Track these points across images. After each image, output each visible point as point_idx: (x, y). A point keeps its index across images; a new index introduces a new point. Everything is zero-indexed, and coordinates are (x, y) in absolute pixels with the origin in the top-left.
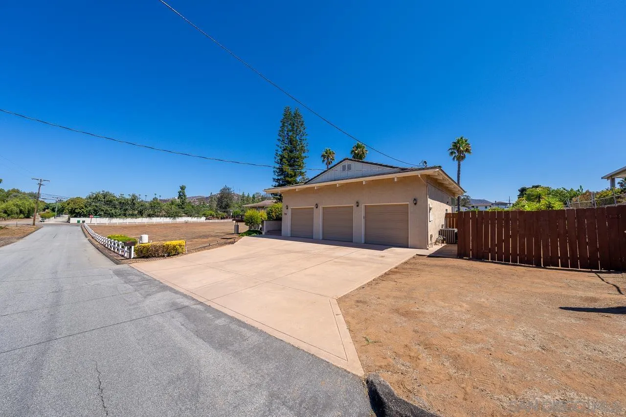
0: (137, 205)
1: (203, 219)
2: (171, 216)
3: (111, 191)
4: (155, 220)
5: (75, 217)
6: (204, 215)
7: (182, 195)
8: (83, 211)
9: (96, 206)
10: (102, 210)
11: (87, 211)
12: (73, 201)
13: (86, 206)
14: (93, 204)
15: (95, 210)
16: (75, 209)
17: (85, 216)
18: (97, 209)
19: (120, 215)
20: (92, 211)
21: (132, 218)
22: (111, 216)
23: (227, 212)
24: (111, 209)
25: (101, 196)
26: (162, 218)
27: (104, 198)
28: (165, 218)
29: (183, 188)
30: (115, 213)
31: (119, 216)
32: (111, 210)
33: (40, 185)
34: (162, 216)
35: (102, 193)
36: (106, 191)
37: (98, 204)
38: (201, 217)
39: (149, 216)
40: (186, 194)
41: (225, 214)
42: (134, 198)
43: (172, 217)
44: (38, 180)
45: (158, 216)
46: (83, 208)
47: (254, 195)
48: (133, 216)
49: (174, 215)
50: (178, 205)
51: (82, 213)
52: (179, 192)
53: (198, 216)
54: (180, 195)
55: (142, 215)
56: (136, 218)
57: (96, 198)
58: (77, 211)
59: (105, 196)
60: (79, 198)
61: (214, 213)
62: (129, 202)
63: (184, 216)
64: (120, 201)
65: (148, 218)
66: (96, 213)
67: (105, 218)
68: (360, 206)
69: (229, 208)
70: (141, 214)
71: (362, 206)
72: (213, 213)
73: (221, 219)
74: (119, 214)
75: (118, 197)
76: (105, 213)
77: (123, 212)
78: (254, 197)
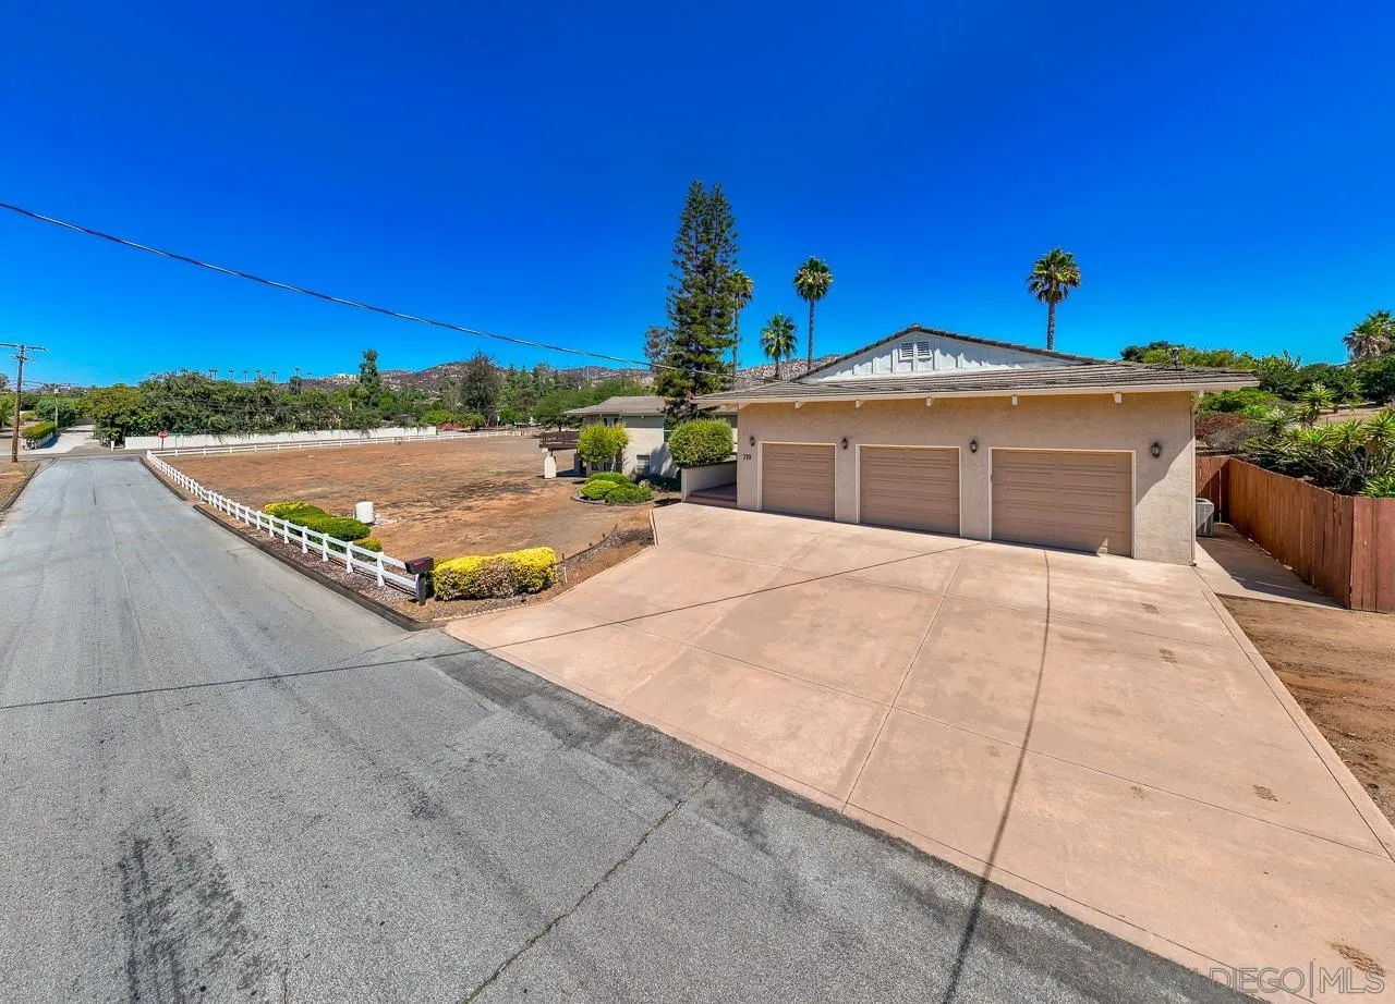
1: (432, 430)
2: (356, 425)
3: (204, 372)
4: (320, 437)
6: (430, 421)
7: (370, 375)
9: (170, 408)
11: (145, 420)
14: (161, 403)
15: (166, 418)
19: (228, 427)
20: (161, 421)
22: (212, 430)
24: (206, 412)
25: (179, 382)
26: (336, 432)
27: (188, 388)
28: (343, 432)
29: (369, 356)
30: (220, 423)
31: (227, 431)
32: (207, 417)
33: (23, 358)
34: (335, 427)
35: (179, 374)
36: (190, 371)
37: (173, 403)
38: (425, 427)
39: (303, 426)
40: (379, 371)
41: (480, 420)
42: (264, 388)
43: (359, 429)
44: (14, 347)
46: (135, 414)
47: (535, 370)
48: (266, 429)
49: (364, 425)
50: (362, 398)
52: (363, 368)
53: (418, 426)
54: (364, 375)
55: (284, 426)
56: (271, 433)
57: (167, 388)
59: (189, 382)
60: (121, 386)
63: (385, 426)
64: (227, 393)
65: (299, 433)
66: (171, 425)
68: (980, 451)
69: (490, 402)
70: (281, 423)
71: (987, 452)
72: (452, 416)
73: (472, 431)
74: (227, 424)
75: (222, 385)
76: (192, 425)
77: (236, 421)
78: (536, 374)
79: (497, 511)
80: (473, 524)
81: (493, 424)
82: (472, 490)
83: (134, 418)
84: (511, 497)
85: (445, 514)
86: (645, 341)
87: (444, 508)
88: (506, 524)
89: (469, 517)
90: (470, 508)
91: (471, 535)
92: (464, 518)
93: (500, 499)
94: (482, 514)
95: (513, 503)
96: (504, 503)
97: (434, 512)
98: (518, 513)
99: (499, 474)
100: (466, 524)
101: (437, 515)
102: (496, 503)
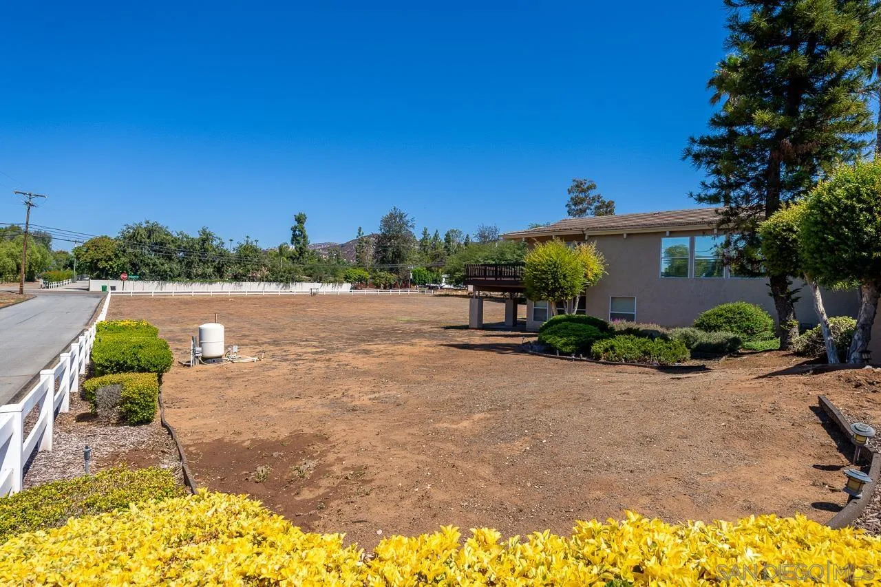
0: (211, 254)
1: (346, 288)
2: (279, 279)
3: (162, 223)
4: (248, 288)
5: (98, 277)
6: (347, 279)
7: (298, 235)
8: (111, 266)
9: (135, 255)
10: (148, 265)
11: (118, 265)
12: (95, 244)
13: (116, 255)
14: (130, 250)
15: (133, 265)
16: (98, 260)
17: (116, 276)
18: (136, 261)
19: (179, 275)
20: (128, 266)
21: (202, 283)
22: (164, 277)
23: (397, 271)
24: (162, 260)
25: (142, 232)
26: (262, 284)
27: (149, 237)
28: (267, 284)
29: (300, 220)
30: (171, 271)
31: (179, 278)
32: (162, 265)
33: (30, 205)
34: (261, 280)
35: (144, 225)
36: (151, 222)
37: (138, 251)
38: (341, 283)
39: (236, 278)
40: (307, 233)
41: (393, 277)
42: (206, 238)
43: (282, 281)
44: (24, 194)
45: (252, 280)
46: (111, 260)
47: (447, 235)
48: (204, 278)
49: (286, 278)
50: (291, 257)
51: (109, 270)
52: (294, 229)
53: (335, 282)
54: (295, 236)
55: (221, 277)
56: (211, 283)
57: (133, 237)
58: (101, 265)
59: (150, 232)
60: (106, 237)
61: (366, 273)
62: (197, 246)
63: (306, 281)
64: (178, 243)
65: (233, 283)
66: (136, 270)
67: (151, 282)
69: (402, 260)
70: (219, 274)
72: (366, 275)
73: (385, 288)
74: (177, 272)
75: (175, 235)
76: (152, 271)
77: (184, 269)
78: (448, 240)
79: (406, 358)
80: (366, 373)
81: (405, 284)
82: (373, 335)
83: (111, 263)
84: (428, 343)
85: (330, 356)
86: (568, 198)
87: (331, 350)
88: (422, 378)
89: (361, 362)
90: (366, 352)
91: (355, 390)
92: (354, 363)
93: (412, 345)
94: (382, 360)
95: (431, 349)
96: (416, 350)
97: (317, 353)
98: (440, 363)
99: (408, 322)
100: (355, 373)
101: (317, 356)
102: (406, 349)
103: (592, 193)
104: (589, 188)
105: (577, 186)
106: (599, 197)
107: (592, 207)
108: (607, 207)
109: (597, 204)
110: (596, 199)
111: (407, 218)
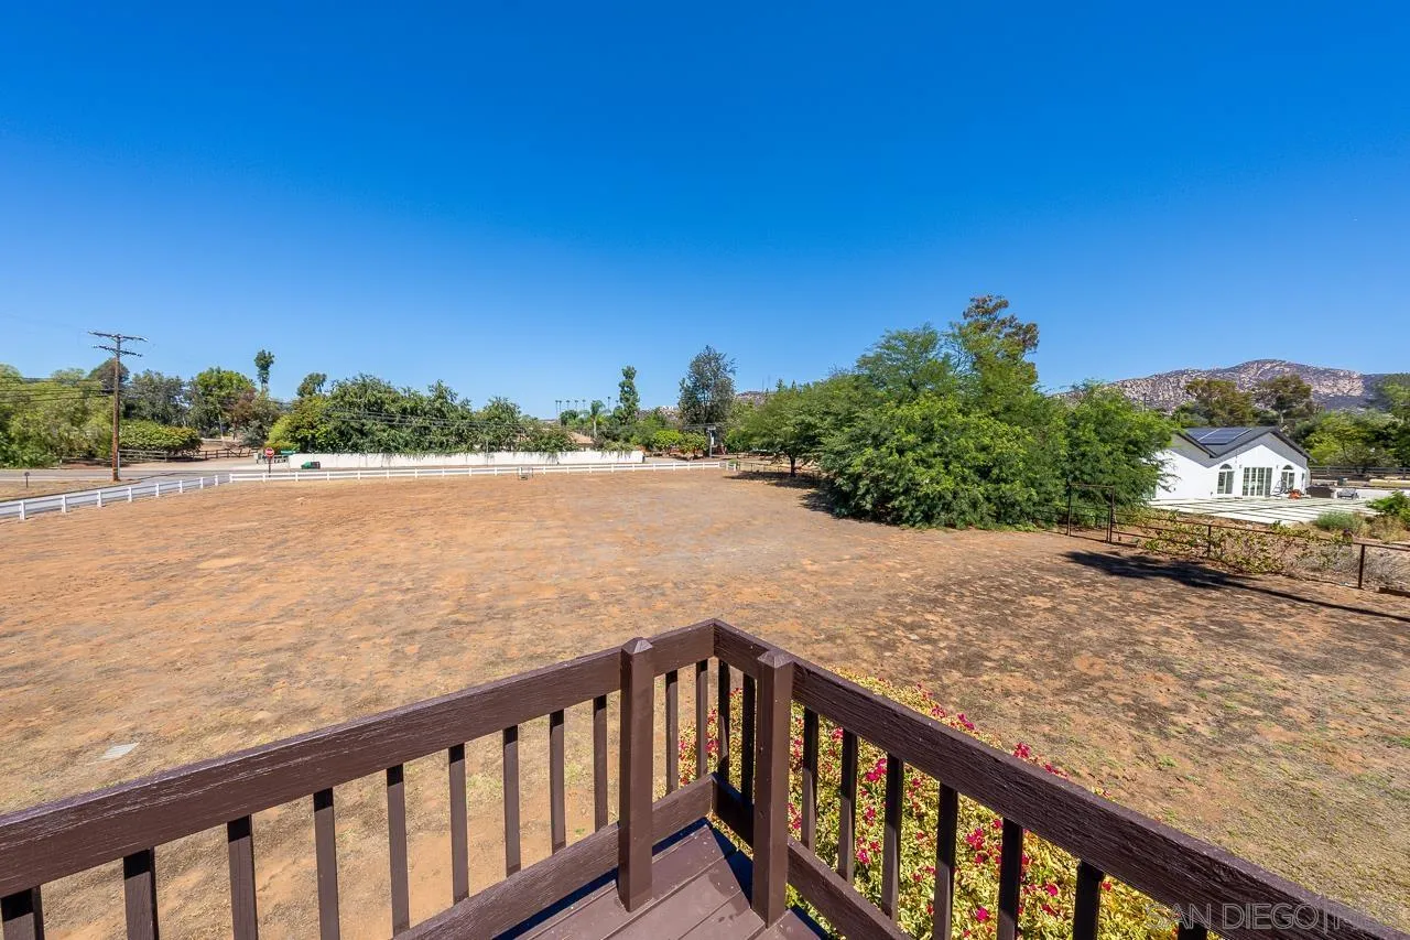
0: (449, 416)
1: (636, 456)
4: (501, 459)
7: (628, 392)
10: (363, 433)
15: (341, 432)
18: (345, 427)
19: (406, 446)
20: (336, 435)
21: (439, 454)
29: (629, 374)
30: (394, 440)
38: (628, 451)
43: (546, 450)
53: (622, 449)
62: (427, 405)
64: (404, 402)
83: (312, 432)
103: (1003, 314)
104: (998, 307)
105: (977, 307)
106: (1013, 319)
107: (1001, 336)
108: (1026, 333)
109: (1008, 330)
110: (1008, 323)
111: (725, 360)
